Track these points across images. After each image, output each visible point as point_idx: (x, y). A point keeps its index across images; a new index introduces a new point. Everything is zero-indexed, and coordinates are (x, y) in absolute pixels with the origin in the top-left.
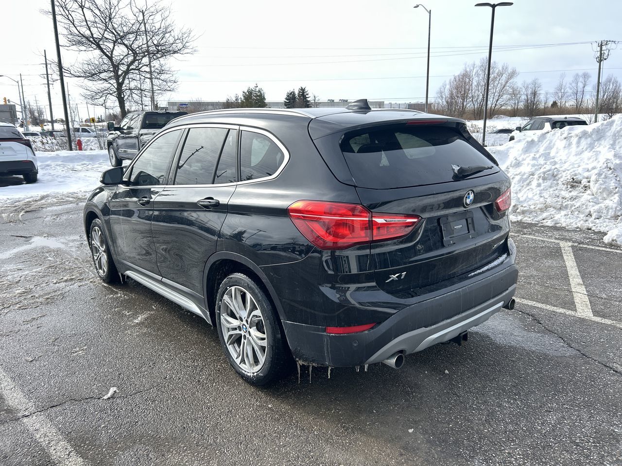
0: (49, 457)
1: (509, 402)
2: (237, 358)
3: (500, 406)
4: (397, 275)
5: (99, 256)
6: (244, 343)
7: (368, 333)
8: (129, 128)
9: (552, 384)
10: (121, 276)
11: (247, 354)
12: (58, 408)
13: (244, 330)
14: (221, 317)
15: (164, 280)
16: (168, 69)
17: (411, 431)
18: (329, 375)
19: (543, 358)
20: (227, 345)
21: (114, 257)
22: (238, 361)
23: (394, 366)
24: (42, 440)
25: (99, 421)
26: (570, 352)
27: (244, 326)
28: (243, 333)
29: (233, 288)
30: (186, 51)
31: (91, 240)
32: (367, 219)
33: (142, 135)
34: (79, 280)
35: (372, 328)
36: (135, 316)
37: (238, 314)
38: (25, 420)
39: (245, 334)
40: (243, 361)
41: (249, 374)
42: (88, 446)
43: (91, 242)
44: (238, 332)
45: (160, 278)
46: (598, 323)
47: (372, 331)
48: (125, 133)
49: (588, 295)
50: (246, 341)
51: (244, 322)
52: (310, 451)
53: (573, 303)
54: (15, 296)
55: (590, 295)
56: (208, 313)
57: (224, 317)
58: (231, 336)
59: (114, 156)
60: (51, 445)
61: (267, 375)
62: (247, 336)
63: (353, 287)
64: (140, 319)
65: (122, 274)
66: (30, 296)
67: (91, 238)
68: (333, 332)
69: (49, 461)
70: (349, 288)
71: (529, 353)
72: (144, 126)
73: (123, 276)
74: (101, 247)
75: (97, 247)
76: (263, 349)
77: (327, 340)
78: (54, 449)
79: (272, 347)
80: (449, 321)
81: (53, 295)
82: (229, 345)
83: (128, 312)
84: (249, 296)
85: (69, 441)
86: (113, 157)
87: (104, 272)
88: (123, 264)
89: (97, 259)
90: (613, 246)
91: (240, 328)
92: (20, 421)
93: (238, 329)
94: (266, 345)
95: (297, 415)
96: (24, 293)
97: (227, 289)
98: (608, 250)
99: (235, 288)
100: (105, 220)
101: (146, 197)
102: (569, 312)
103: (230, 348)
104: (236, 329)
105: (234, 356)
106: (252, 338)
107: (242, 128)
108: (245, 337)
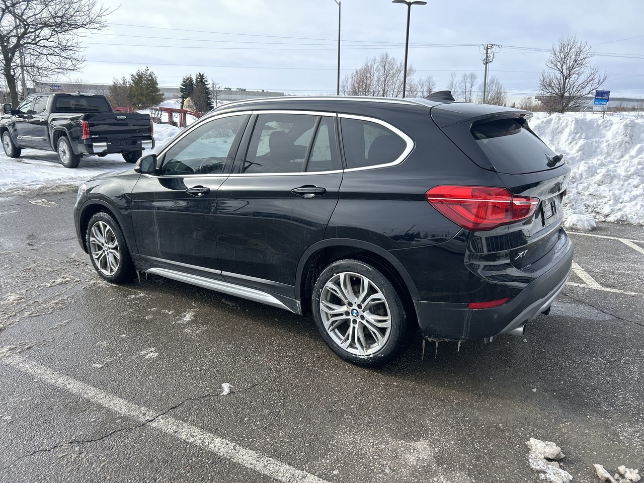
0: (215, 454)
1: (593, 360)
2: (341, 344)
3: (588, 363)
4: (523, 253)
5: (102, 254)
6: (354, 328)
7: (506, 307)
8: (30, 112)
9: (614, 343)
10: (138, 274)
11: (359, 339)
12: (180, 408)
13: (354, 314)
14: (321, 304)
15: (224, 273)
16: (75, 45)
17: (534, 390)
18: (458, 349)
19: (590, 324)
20: (329, 332)
21: (134, 254)
23: (521, 335)
24: (193, 440)
25: (237, 415)
26: (607, 317)
27: (355, 311)
28: (351, 318)
29: (342, 275)
30: (92, 26)
31: (89, 237)
32: (509, 202)
33: (54, 120)
34: (76, 282)
35: (508, 301)
36: (179, 313)
37: (346, 298)
38: (154, 425)
39: (355, 318)
40: (352, 345)
41: (361, 357)
42: (249, 439)
43: (89, 239)
44: (344, 317)
46: (610, 292)
47: (509, 303)
48: (27, 118)
49: (586, 271)
50: (356, 326)
51: (355, 307)
53: (579, 278)
54: (12, 303)
55: (587, 271)
56: (299, 302)
57: (324, 306)
58: (334, 322)
59: (10, 144)
60: (207, 443)
61: (389, 355)
62: (359, 320)
63: (483, 264)
64: (188, 317)
65: (140, 272)
66: (32, 302)
67: (89, 235)
68: (476, 307)
69: (219, 458)
70: (479, 265)
71: (578, 320)
72: (55, 109)
73: (143, 274)
74: (105, 244)
75: (100, 244)
76: (383, 331)
77: (469, 315)
78: (215, 447)
79: (400, 327)
81: (60, 299)
82: (331, 331)
83: (169, 311)
84: (366, 281)
85: (223, 437)
86: (8, 145)
87: (112, 270)
88: (147, 260)
89: (98, 259)
90: (573, 229)
91: (347, 313)
92: (149, 426)
93: (344, 314)
96: (21, 299)
97: (333, 275)
98: (571, 233)
99: (345, 275)
100: (123, 215)
101: (202, 187)
102: (582, 285)
103: (332, 334)
104: (342, 314)
105: (338, 342)
106: (367, 321)
107: (340, 115)
108: (355, 322)
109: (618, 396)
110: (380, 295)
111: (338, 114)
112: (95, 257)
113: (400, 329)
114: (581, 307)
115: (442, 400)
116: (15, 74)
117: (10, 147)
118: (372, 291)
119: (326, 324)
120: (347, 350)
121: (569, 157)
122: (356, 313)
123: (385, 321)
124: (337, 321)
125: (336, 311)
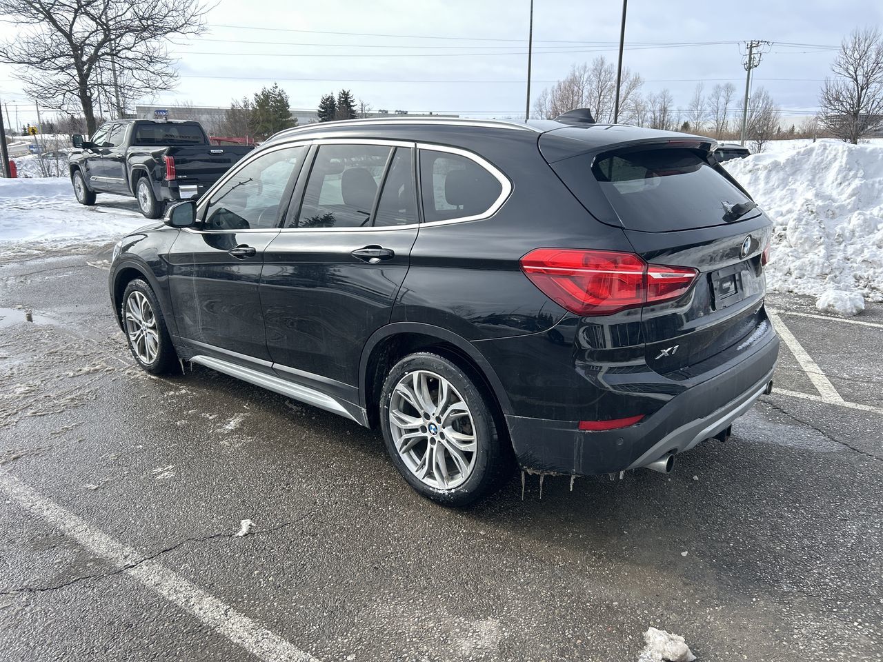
0: (197, 620)
1: (791, 512)
2: (417, 471)
3: (781, 517)
4: (669, 349)
5: (140, 335)
6: (432, 449)
7: (637, 430)
8: (107, 145)
9: (833, 487)
10: (182, 364)
11: (437, 465)
12: (175, 552)
13: (432, 431)
14: (391, 414)
15: (276, 366)
16: (164, 56)
17: (684, 554)
18: (571, 487)
19: (806, 456)
20: (400, 453)
21: (174, 336)
22: (420, 475)
23: (664, 471)
24: (174, 598)
25: (247, 566)
26: (836, 447)
27: (433, 427)
28: (429, 435)
29: (415, 374)
30: (190, 29)
31: (125, 312)
32: (641, 273)
33: (132, 155)
34: (107, 371)
35: (641, 421)
36: (223, 419)
37: (422, 408)
38: (133, 572)
39: (434, 436)
40: (429, 474)
41: (440, 492)
42: (249, 601)
43: (125, 315)
44: (420, 434)
45: (269, 364)
46: (854, 409)
47: (641, 424)
48: (102, 153)
49: (827, 376)
50: (435, 447)
51: (433, 420)
52: (565, 588)
53: (812, 386)
54: (18, 397)
55: (830, 376)
56: (364, 410)
57: (395, 417)
58: (407, 441)
60: (192, 603)
61: (474, 491)
62: (438, 438)
63: (606, 365)
64: (232, 424)
65: (184, 361)
66: (43, 396)
67: (125, 309)
68: (590, 428)
69: (200, 626)
70: (601, 367)
71: (788, 450)
72: (135, 141)
73: (187, 364)
74: (143, 322)
75: (138, 322)
76: (467, 456)
77: (580, 440)
78: (200, 609)
79: (487, 451)
80: (723, 409)
81: (78, 394)
82: (403, 453)
83: (210, 415)
84: (445, 383)
85: (218, 596)
87: (151, 357)
88: (190, 345)
89: (136, 341)
90: (829, 312)
91: (424, 429)
92: (125, 574)
93: (420, 430)
94: (475, 450)
95: (526, 543)
96: (30, 392)
97: (403, 375)
99: (420, 374)
100: (159, 283)
101: (246, 246)
102: (813, 398)
103: (405, 457)
104: (416, 430)
105: (412, 468)
106: (448, 442)
107: (420, 146)
108: (433, 441)
109: (811, 570)
110: (462, 405)
111: (417, 144)
112: (132, 338)
113: (487, 454)
114: (800, 431)
115: (541, 560)
116: (92, 95)
117: (83, 191)
118: (453, 398)
119: (398, 442)
120: (422, 481)
121: (836, 204)
122: (434, 429)
123: (470, 442)
124: (410, 439)
125: (409, 425)
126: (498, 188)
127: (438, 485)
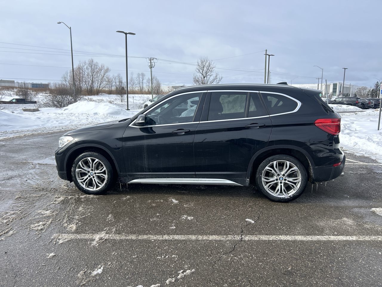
5: (87, 178)
12: (245, 231)
14: (262, 178)
15: (197, 173)
22: (276, 195)
24: (272, 239)
27: (281, 178)
40: (280, 194)
44: (275, 182)
45: (194, 173)
50: (282, 184)
51: (281, 176)
56: (248, 180)
58: (270, 185)
62: (283, 181)
68: (336, 166)
73: (124, 185)
77: (333, 169)
82: (268, 191)
84: (288, 163)
91: (277, 180)
92: (245, 240)
94: (300, 181)
99: (277, 162)
105: (273, 194)
106: (288, 181)
110: (295, 168)
111: (260, 91)
118: (291, 167)
119: (266, 187)
120: (278, 197)
123: (298, 179)
125: (270, 180)
126: (296, 104)
127: (285, 196)
